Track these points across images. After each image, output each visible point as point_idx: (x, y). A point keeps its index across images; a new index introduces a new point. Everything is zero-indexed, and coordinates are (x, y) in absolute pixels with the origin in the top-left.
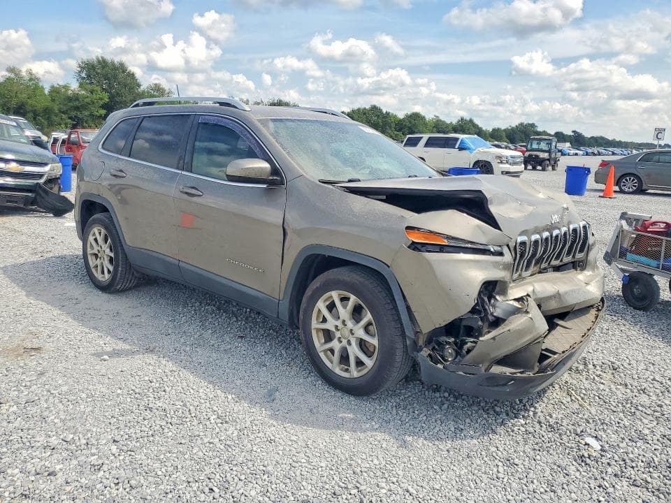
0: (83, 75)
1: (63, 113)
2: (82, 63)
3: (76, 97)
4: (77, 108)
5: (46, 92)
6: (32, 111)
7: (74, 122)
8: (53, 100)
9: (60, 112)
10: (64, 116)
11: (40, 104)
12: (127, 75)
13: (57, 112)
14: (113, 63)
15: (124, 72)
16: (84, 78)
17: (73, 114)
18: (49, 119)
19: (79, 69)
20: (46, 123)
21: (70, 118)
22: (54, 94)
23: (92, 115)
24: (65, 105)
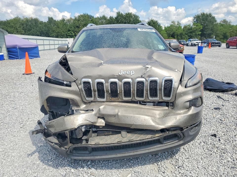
0: (195, 20)
1: (186, 34)
2: (195, 16)
3: (191, 28)
4: (191, 32)
5: (182, 28)
6: (176, 35)
7: (190, 37)
8: (184, 30)
9: (185, 34)
10: (186, 35)
11: (179, 32)
12: (212, 18)
13: (184, 34)
14: (207, 14)
15: (210, 17)
16: (195, 21)
17: (189, 34)
18: (181, 37)
19: (194, 18)
20: (180, 38)
21: (188, 36)
22: (185, 28)
23: (196, 35)
24: (187, 32)
